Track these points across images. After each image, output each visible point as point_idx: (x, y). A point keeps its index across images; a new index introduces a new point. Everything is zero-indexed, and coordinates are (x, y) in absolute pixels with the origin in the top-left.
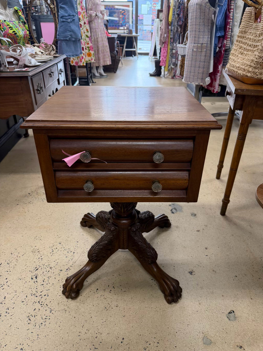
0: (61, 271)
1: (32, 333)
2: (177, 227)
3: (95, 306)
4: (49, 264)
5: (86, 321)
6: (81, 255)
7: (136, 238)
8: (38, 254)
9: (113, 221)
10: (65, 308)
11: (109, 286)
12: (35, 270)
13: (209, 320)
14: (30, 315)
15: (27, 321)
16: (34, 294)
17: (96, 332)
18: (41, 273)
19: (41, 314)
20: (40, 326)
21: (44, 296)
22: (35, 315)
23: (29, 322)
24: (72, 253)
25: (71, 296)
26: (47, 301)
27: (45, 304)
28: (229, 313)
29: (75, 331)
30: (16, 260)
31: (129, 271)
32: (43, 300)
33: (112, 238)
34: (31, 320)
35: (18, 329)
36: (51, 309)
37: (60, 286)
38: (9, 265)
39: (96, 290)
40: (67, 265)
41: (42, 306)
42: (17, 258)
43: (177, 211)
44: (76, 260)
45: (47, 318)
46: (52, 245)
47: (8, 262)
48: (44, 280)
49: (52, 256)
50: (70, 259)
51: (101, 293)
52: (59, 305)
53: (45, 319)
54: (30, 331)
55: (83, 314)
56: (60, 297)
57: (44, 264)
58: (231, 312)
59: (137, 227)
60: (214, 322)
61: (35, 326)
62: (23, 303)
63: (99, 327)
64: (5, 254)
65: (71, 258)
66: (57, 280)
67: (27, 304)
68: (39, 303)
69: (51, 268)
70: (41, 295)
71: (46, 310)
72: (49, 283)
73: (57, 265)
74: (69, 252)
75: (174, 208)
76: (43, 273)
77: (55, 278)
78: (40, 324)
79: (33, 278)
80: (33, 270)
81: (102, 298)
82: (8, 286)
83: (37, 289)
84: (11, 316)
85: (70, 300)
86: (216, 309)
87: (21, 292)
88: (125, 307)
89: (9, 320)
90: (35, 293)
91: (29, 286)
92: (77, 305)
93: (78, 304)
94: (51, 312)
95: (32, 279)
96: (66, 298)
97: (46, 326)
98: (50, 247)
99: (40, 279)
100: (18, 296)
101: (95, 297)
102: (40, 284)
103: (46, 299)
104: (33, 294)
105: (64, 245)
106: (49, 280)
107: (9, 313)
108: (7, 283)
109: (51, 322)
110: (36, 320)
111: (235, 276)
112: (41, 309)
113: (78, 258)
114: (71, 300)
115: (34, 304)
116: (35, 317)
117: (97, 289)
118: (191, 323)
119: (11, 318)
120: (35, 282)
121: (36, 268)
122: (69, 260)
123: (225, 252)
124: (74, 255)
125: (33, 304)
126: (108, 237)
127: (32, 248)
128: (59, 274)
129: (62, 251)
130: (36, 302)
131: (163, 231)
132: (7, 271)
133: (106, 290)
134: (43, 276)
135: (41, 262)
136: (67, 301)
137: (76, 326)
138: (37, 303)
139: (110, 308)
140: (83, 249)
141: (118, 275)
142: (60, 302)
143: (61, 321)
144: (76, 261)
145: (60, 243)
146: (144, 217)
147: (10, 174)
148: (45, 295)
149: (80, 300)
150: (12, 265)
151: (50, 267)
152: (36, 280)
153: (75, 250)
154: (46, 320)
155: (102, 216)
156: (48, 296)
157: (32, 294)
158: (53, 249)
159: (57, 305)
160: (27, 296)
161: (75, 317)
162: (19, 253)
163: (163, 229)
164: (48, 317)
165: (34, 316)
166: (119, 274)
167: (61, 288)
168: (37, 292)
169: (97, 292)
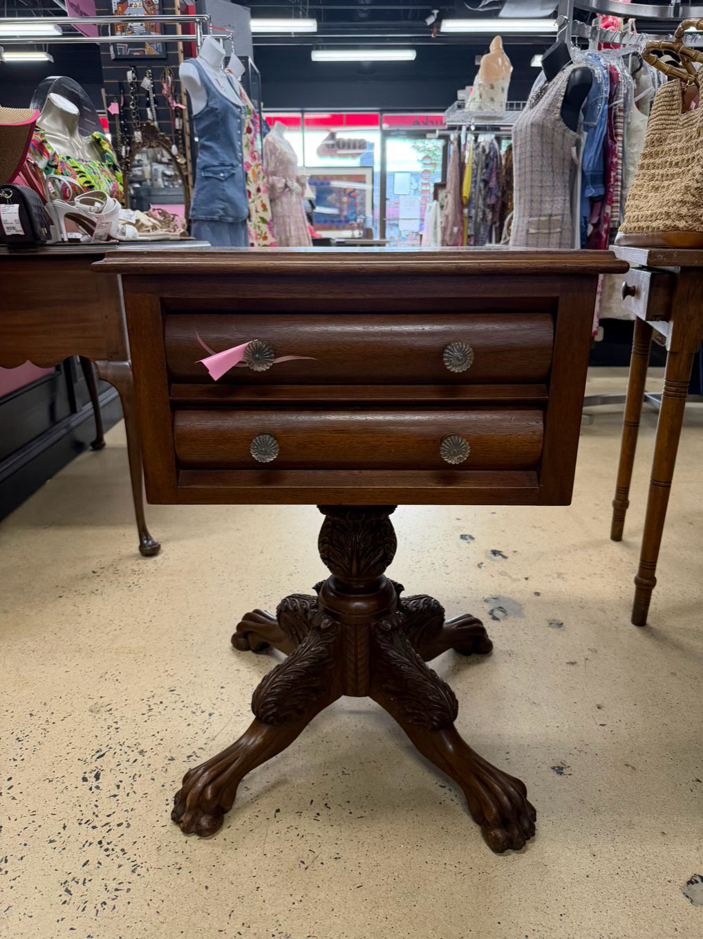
0: (170, 762)
1: (72, 929)
2: (510, 654)
3: (268, 855)
4: (138, 741)
5: (241, 898)
6: (232, 721)
7: (392, 653)
8: (107, 715)
9: (328, 606)
10: (178, 860)
11: (312, 801)
12: (95, 757)
13: (628, 903)
14: (69, 880)
15: (60, 896)
16: (87, 821)
17: (273, 931)
18: (113, 765)
19: (104, 877)
20: (97, 911)
21: (116, 827)
22: (85, 879)
23: (66, 897)
24: (206, 714)
25: (198, 824)
26: (126, 841)
27: (118, 849)
28: (690, 882)
29: (206, 926)
30: (44, 732)
31: (372, 762)
32: (113, 837)
33: (322, 652)
34: (72, 893)
35: (31, 917)
36: (134, 864)
37: (167, 800)
38: (21, 742)
39: (274, 811)
40: (189, 744)
41: (108, 853)
42: (46, 727)
43: (507, 615)
44: (215, 735)
45: (120, 887)
46: (150, 695)
47: (20, 736)
48: (120, 783)
49: (146, 721)
50: (199, 731)
51: (288, 819)
52: (161, 852)
53: (116, 890)
54: (67, 925)
55: (232, 878)
56: (164, 830)
57: (121, 743)
58: (695, 878)
59: (397, 621)
60: (644, 908)
61: (84, 910)
62: (53, 845)
63: (281, 918)
64: (12, 714)
65: (201, 726)
66: (158, 784)
67: (64, 849)
68: (101, 847)
69: (142, 752)
70: (107, 824)
71: (120, 866)
72: (134, 792)
73: (160, 744)
74: (198, 713)
75: (498, 606)
76: (118, 765)
77: (153, 779)
78: (99, 906)
79: (89, 779)
80: (89, 757)
81: (293, 833)
82: (14, 798)
83: (96, 806)
84: (14, 880)
85: (194, 838)
86: (646, 870)
87: (50, 815)
88: (361, 861)
89: (5, 891)
90: (90, 817)
91: (74, 800)
92: (215, 852)
93: (218, 850)
94: (133, 871)
95: (85, 779)
96: (181, 833)
97: (115, 910)
98: (143, 700)
99: (107, 781)
100: (40, 826)
101: (270, 832)
102: (108, 794)
103: (122, 835)
104: (83, 822)
105: (182, 695)
106: (134, 783)
107: (6, 872)
108: (9, 791)
109: (134, 900)
110: (86, 893)
111: (694, 779)
112: (105, 861)
113: (223, 729)
114: (198, 837)
115: (84, 849)
116: (84, 883)
117: (278, 811)
118: (571, 910)
119: (12, 887)
120: (94, 789)
121: (98, 752)
122: (197, 733)
123: (656, 716)
124: (210, 721)
125: (80, 849)
126: (313, 649)
127: (91, 703)
128: (164, 770)
129: (177, 711)
130: (90, 844)
131: (469, 664)
132: (15, 760)
133: (304, 812)
134: (118, 773)
135: (113, 736)
136: (186, 842)
137: (209, 912)
138: (95, 846)
139: (317, 863)
140: (237, 704)
141: (340, 774)
142: (165, 844)
143: (162, 898)
145: (173, 689)
146: (415, 607)
147: (45, 528)
148: (119, 825)
149: (225, 839)
150: (29, 744)
151: (138, 750)
152: (95, 784)
153: (213, 708)
154: (117, 893)
155: (295, 605)
156: (129, 825)
157: (82, 820)
158: (151, 704)
159: (155, 852)
160: (64, 827)
161: (207, 887)
162: (52, 713)
163: (470, 659)
164: (125, 887)
165: (81, 882)
166: (343, 772)
167: (167, 805)
168: (97, 816)
169: (275, 817)
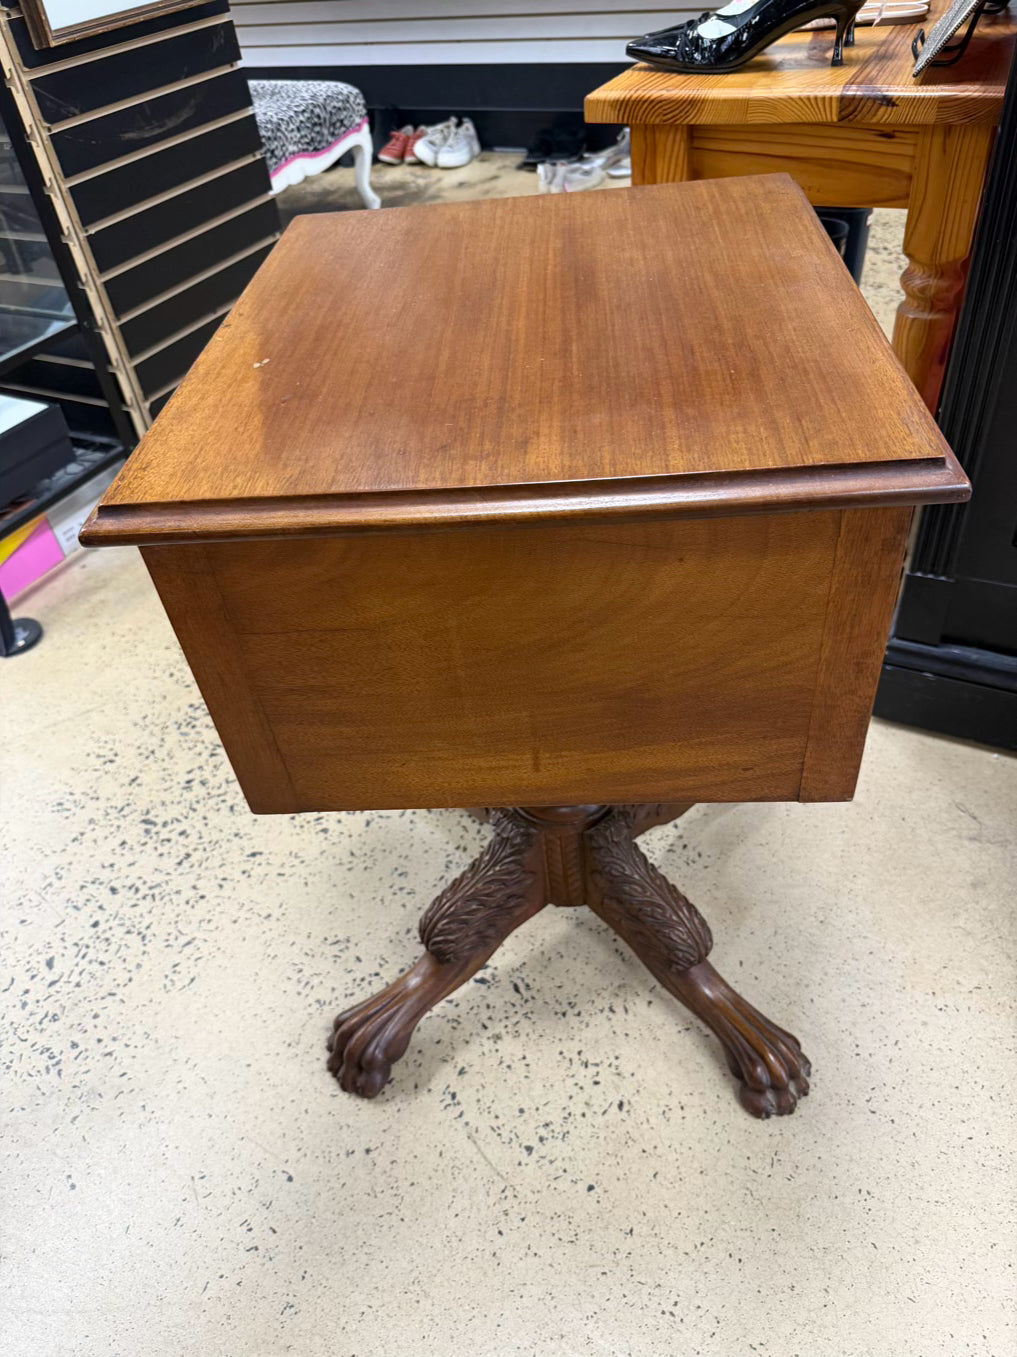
4: (522, 1036)
5: (212, 1095)
6: (496, 1178)
11: (274, 1232)
12: (518, 982)
14: (348, 944)
17: (158, 1114)
18: (490, 1000)
19: (330, 975)
20: (296, 965)
22: (340, 958)
23: (330, 940)
24: (534, 1142)
29: (210, 1054)
34: (332, 946)
36: (327, 1002)
39: (292, 1173)
40: (478, 1101)
41: (358, 980)
44: (480, 1143)
46: (626, 1069)
48: (454, 1004)
49: (561, 1053)
50: (499, 1122)
51: (268, 1186)
52: (323, 1031)
53: (307, 983)
55: (240, 1094)
57: (529, 1016)
61: (306, 954)
62: (403, 933)
63: (163, 1128)
65: (508, 1127)
67: (390, 942)
68: (370, 975)
69: (498, 1038)
71: (333, 989)
73: (501, 1063)
74: (543, 1132)
76: (488, 1007)
77: (438, 1042)
78: (301, 967)
80: (523, 976)
81: (246, 1183)
84: (382, 900)
89: (373, 894)
98: (617, 1058)
101: (267, 1156)
105: (600, 1120)
106: (446, 1019)
113: (485, 1158)
117: (290, 1179)
121: (527, 985)
122: (496, 1118)
124: (513, 1144)
129: (564, 1102)
133: (266, 1213)
135: (550, 1007)
140: (532, 1198)
141: (291, 1299)
144: (475, 1142)
145: (626, 1107)
153: (542, 1157)
154: (303, 983)
158: (600, 1069)
161: (249, 1066)
164: (306, 991)
165: (339, 954)
166: (292, 1306)
169: (284, 1172)
